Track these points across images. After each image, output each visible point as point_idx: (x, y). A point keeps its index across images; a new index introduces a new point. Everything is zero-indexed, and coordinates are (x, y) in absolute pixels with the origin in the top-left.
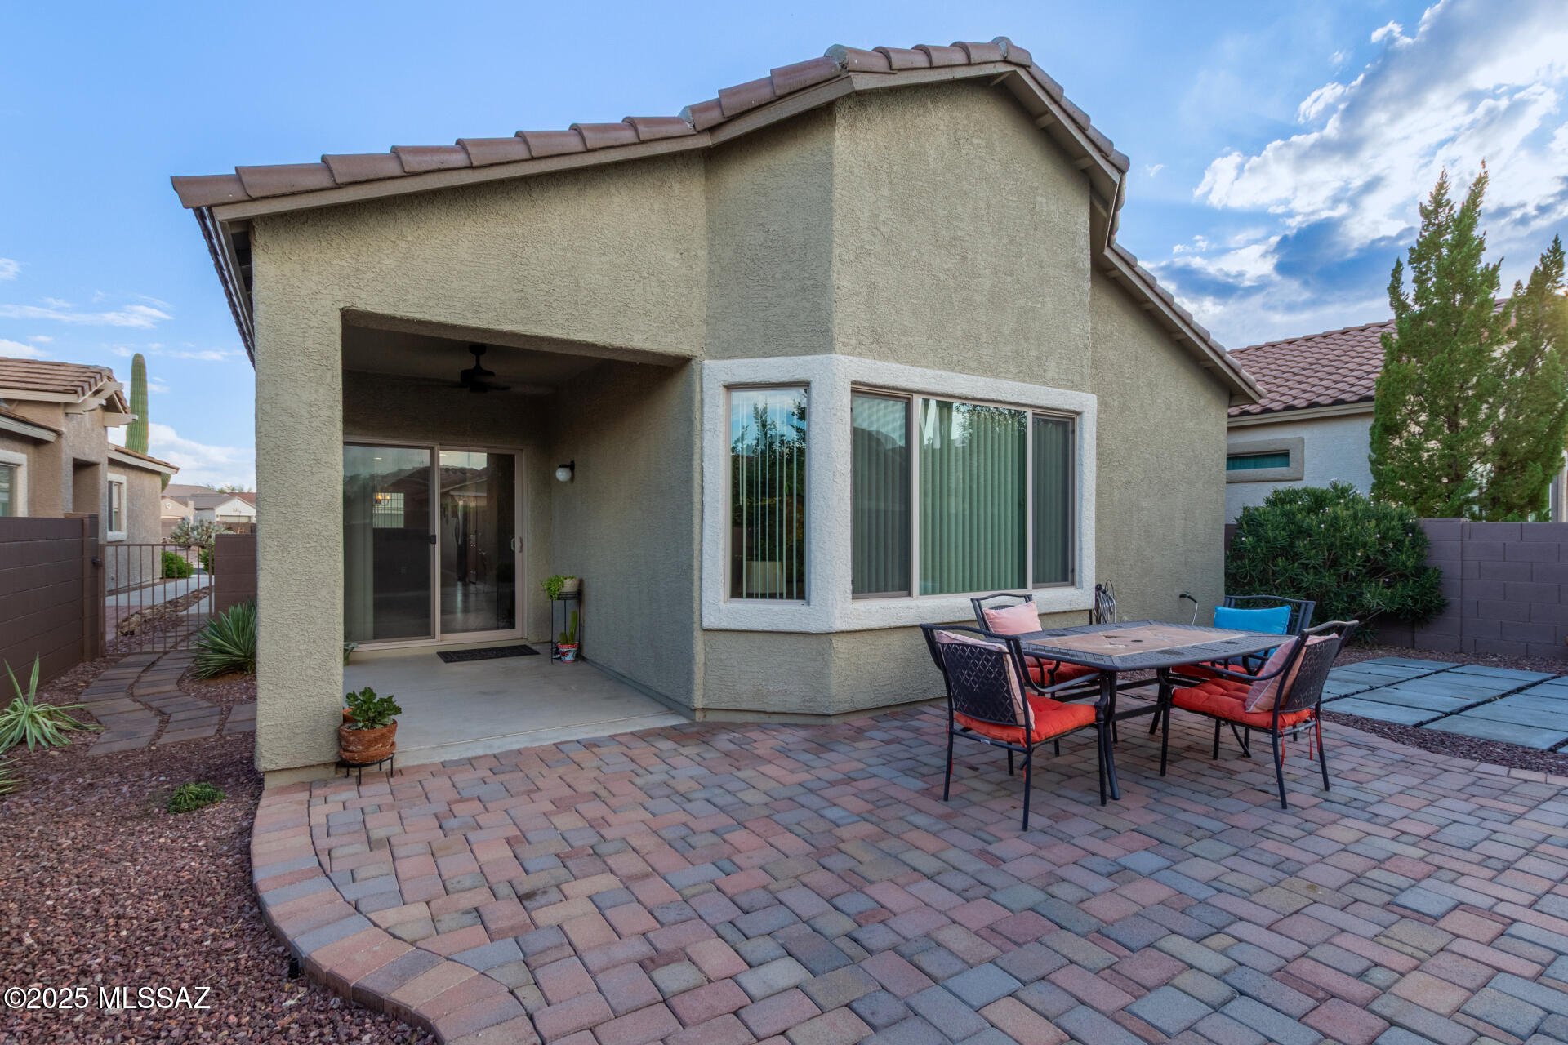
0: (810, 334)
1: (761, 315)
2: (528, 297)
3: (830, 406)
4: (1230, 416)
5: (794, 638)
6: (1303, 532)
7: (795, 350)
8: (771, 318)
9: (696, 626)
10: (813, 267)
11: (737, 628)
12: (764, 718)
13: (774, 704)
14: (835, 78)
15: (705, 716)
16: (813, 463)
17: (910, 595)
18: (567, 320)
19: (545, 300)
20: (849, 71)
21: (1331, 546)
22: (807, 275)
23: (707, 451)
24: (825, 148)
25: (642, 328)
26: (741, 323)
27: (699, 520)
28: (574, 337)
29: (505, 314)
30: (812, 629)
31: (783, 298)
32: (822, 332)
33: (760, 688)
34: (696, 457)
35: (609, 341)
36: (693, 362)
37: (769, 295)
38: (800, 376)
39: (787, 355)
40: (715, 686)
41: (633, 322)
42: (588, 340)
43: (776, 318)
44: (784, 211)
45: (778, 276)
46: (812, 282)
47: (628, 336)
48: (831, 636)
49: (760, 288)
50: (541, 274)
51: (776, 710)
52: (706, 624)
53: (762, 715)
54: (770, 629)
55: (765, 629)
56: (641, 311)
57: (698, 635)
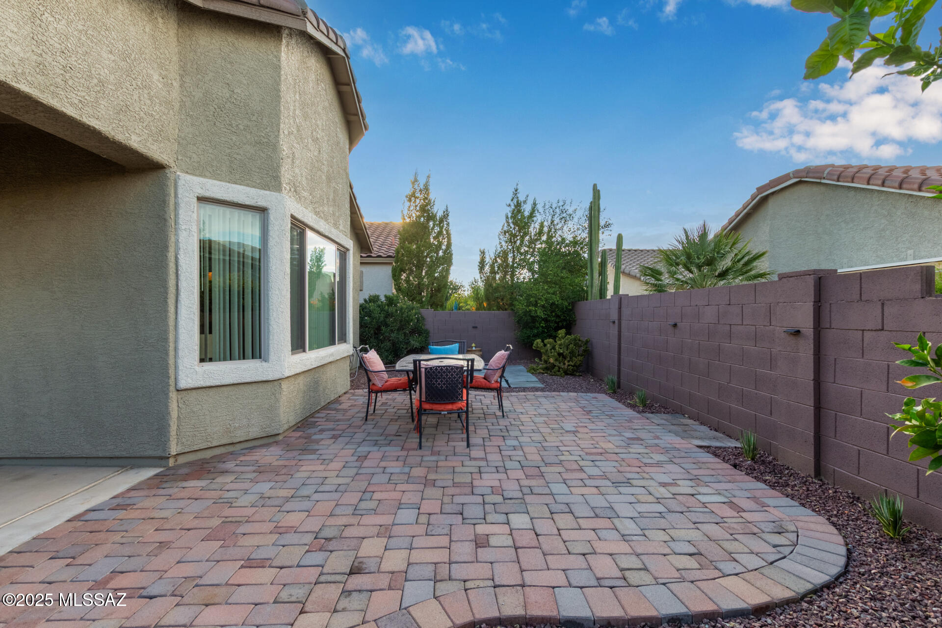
0: (266, 176)
1: (228, 151)
2: (47, 64)
3: (283, 228)
4: (361, 257)
5: (254, 386)
6: (388, 315)
7: (254, 184)
8: (235, 156)
9: (172, 388)
10: (267, 131)
11: (212, 384)
12: (231, 449)
13: (240, 435)
14: (297, 15)
15: (176, 460)
16: (271, 265)
17: (304, 351)
18: (80, 101)
19: (62, 74)
20: (306, 17)
21: (401, 321)
22: (263, 135)
23: (182, 245)
24: (275, 53)
25: (137, 131)
26: (210, 151)
27: (173, 301)
28: (85, 120)
29: (23, 73)
30: (270, 378)
31: (245, 144)
32: (274, 177)
33: (228, 426)
34: (172, 249)
35: (113, 133)
36: (167, 171)
37: (234, 138)
38: (261, 203)
39: (248, 185)
40: (188, 433)
41: (131, 124)
42: (97, 127)
43: (239, 157)
44: (245, 82)
45: (242, 127)
46: (266, 140)
47: (127, 135)
48: (280, 381)
49: (225, 130)
50: (59, 46)
51: (242, 439)
52: (183, 384)
53: (227, 447)
54: (240, 381)
55: (236, 382)
56: (137, 116)
57: (173, 395)
